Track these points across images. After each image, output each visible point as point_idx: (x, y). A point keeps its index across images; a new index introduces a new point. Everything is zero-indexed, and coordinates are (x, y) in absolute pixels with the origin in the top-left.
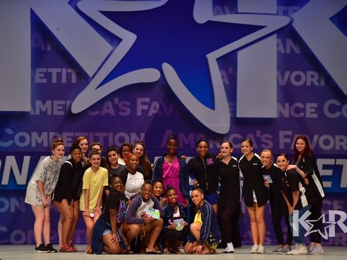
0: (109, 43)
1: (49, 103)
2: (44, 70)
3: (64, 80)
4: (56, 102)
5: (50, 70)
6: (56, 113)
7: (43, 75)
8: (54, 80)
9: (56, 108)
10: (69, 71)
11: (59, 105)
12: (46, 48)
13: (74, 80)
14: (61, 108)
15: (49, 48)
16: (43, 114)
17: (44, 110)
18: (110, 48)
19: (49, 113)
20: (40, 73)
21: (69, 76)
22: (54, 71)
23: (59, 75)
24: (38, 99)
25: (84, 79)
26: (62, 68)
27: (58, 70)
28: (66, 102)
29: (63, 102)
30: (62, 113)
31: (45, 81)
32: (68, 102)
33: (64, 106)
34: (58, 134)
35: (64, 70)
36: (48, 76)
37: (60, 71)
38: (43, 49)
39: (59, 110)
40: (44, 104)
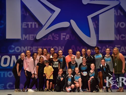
0: (50, 12)
1: (28, 35)
2: (26, 23)
3: (33, 27)
4: (30, 35)
5: (28, 23)
6: (30, 39)
7: (25, 25)
8: (30, 27)
9: (30, 37)
10: (35, 23)
11: (31, 36)
12: (27, 14)
13: (37, 26)
14: (32, 37)
15: (28, 15)
16: (26, 39)
17: (26, 38)
19: (28, 39)
20: (24, 24)
21: (35, 25)
22: (30, 23)
23: (31, 25)
24: (24, 34)
25: (41, 26)
26: (32, 22)
27: (31, 23)
28: (34, 35)
29: (33, 35)
30: (33, 39)
31: (26, 27)
32: (35, 35)
33: (33, 37)
35: (33, 23)
36: (27, 25)
37: (32, 23)
38: (25, 15)
39: (31, 38)
40: (26, 36)
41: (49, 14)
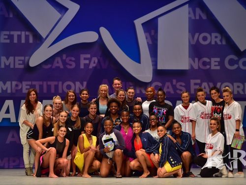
0: (58, 11)
1: (11, 58)
2: (7, 33)
3: (23, 41)
4: (17, 58)
5: (12, 33)
6: (17, 66)
7: (7, 37)
8: (15, 41)
9: (17, 62)
10: (27, 33)
11: (19, 60)
12: (9, 15)
13: (31, 40)
14: (21, 62)
15: (11, 16)
16: (7, 67)
17: (7, 64)
18: (59, 15)
19: (12, 66)
20: (5, 35)
21: (27, 37)
22: (16, 34)
23: (19, 37)
24: (3, 56)
25: (39, 40)
26: (21, 31)
27: (19, 33)
28: (25, 58)
29: (22, 58)
30: (22, 67)
31: (8, 41)
32: (27, 58)
33: (23, 61)
34: (19, 83)
35: (23, 33)
36: (11, 37)
37: (20, 34)
38: (7, 16)
39: (19, 64)
40: (8, 60)
41: (56, 14)
